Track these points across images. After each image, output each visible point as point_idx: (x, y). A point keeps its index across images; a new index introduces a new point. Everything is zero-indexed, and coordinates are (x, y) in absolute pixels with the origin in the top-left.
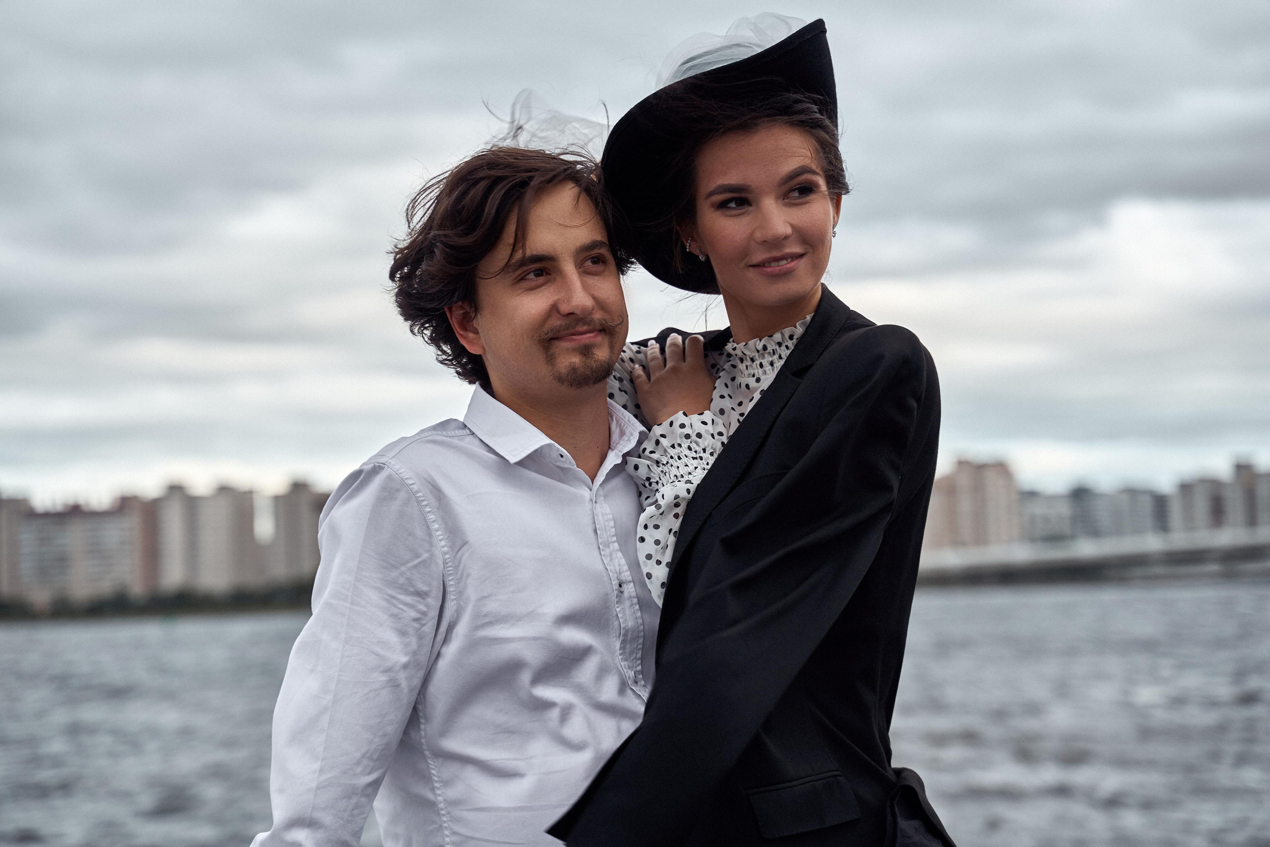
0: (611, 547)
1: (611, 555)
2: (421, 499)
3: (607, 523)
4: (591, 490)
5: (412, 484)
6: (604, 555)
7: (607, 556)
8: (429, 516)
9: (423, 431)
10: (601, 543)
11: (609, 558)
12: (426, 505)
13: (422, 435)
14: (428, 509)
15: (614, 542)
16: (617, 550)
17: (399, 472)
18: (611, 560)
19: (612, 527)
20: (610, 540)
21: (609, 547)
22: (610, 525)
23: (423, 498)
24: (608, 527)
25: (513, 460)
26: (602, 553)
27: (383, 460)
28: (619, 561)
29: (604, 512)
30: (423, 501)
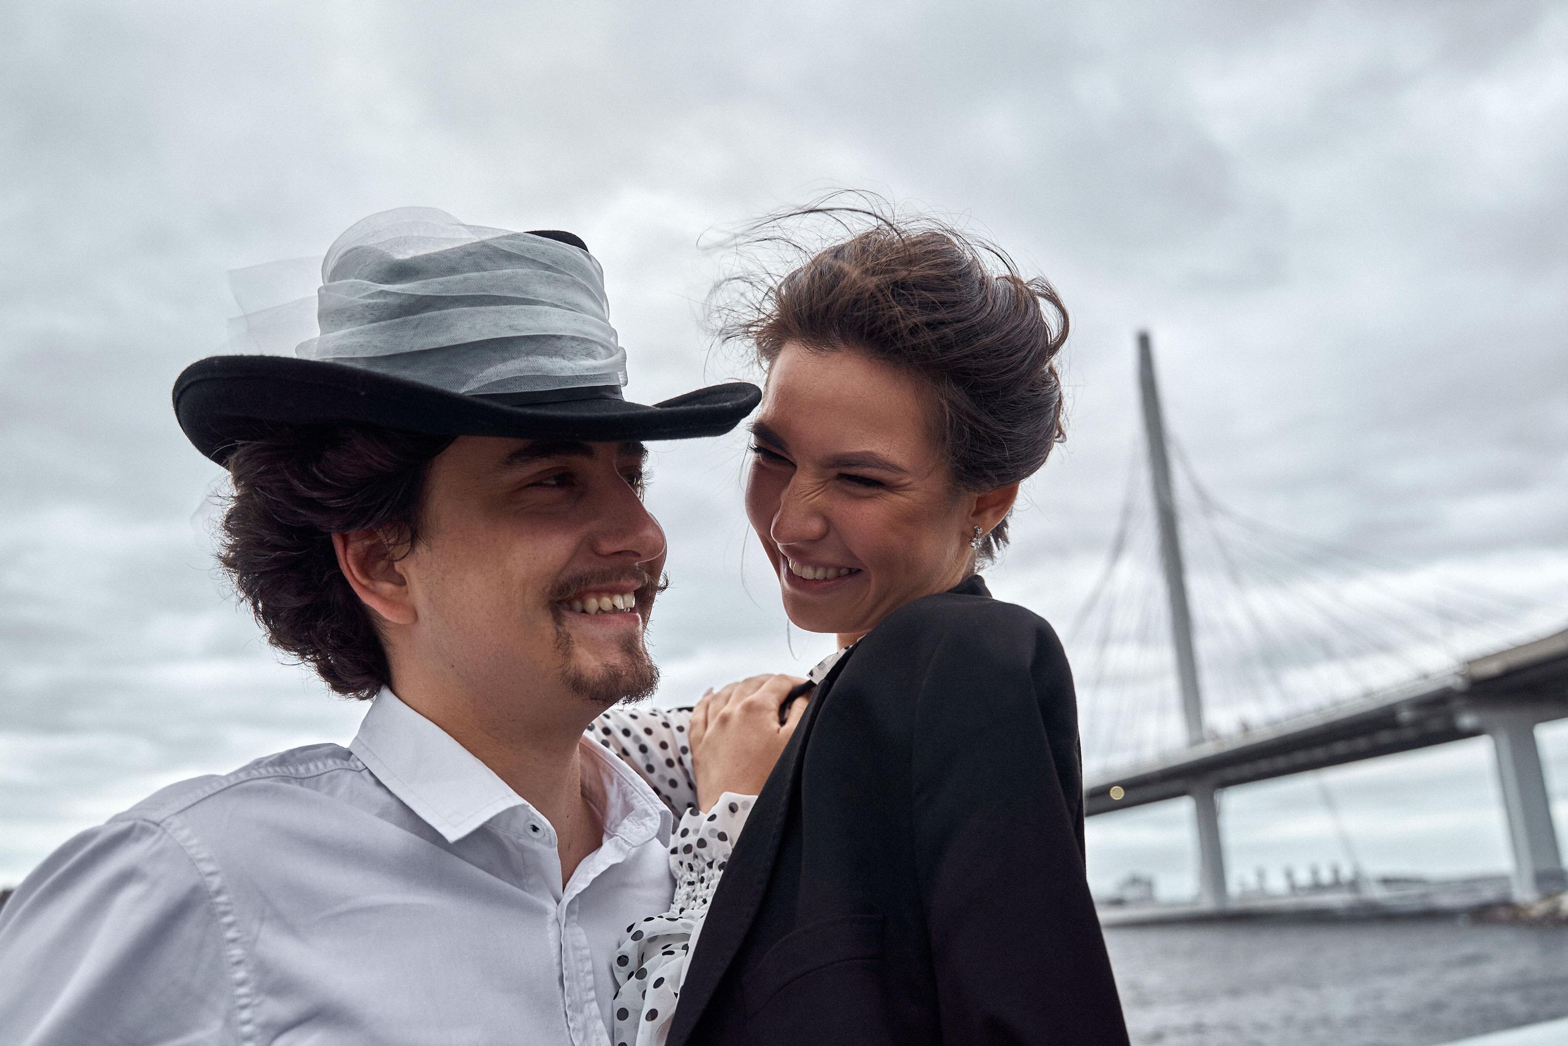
0: (586, 1011)
1: (585, 1027)
2: (222, 908)
3: (580, 964)
4: (558, 901)
5: (211, 874)
6: (574, 1029)
7: (579, 1030)
8: (229, 950)
9: (258, 764)
10: (569, 1006)
11: (581, 1036)
12: (230, 925)
13: (255, 773)
14: (231, 934)
15: (592, 1000)
16: (596, 1017)
17: (189, 844)
18: (585, 1038)
19: (588, 973)
20: (585, 998)
21: (582, 1011)
22: (586, 969)
23: (228, 908)
24: (582, 971)
25: (453, 833)
26: (571, 1025)
27: (155, 816)
28: (598, 1039)
29: (577, 944)
30: (225, 914)
